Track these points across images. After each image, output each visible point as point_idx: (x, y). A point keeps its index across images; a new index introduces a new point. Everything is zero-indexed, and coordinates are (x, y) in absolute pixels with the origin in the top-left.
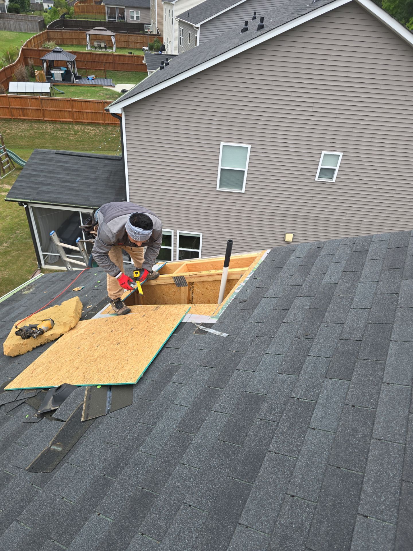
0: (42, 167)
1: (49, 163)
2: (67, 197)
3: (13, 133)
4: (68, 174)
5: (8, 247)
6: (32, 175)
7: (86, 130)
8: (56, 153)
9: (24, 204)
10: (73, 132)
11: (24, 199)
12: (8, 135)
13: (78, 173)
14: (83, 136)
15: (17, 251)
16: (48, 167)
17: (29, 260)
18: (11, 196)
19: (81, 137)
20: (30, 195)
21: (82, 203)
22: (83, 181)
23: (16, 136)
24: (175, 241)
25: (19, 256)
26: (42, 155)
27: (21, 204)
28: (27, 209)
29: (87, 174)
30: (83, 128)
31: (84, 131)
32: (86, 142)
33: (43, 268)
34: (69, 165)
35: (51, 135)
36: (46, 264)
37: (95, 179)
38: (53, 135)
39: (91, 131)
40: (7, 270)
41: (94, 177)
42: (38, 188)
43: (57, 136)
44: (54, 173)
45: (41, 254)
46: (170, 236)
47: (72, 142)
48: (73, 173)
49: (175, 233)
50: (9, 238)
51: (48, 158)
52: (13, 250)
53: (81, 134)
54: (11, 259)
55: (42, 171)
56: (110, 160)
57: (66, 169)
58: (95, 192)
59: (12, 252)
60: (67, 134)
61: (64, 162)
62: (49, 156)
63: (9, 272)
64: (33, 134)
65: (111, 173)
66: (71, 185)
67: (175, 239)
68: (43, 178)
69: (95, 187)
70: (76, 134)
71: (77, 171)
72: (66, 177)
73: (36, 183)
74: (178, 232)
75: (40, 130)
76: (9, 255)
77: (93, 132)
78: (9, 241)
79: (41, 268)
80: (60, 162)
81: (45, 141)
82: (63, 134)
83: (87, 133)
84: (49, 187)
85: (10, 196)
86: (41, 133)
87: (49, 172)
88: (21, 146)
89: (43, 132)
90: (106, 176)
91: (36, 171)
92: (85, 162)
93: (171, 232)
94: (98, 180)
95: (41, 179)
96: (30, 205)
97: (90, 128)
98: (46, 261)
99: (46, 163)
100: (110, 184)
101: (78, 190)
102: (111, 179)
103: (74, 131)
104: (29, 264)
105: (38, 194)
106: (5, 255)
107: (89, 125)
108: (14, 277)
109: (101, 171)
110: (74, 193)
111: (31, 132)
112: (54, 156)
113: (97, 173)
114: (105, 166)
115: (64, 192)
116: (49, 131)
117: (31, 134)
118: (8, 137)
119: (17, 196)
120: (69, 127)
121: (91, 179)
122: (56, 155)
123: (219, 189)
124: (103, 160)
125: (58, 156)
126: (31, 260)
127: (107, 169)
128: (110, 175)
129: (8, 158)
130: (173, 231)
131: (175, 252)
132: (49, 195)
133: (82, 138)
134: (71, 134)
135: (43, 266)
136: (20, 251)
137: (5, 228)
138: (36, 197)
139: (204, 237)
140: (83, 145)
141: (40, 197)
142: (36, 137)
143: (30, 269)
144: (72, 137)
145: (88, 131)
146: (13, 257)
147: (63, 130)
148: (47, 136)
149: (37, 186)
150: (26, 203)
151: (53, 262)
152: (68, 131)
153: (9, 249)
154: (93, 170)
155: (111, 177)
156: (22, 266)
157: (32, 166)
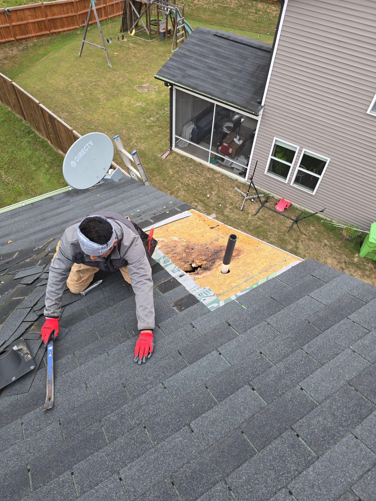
0: (197, 48)
1: (205, 45)
2: (207, 86)
3: (200, 4)
4: (217, 61)
5: (154, 122)
6: (185, 55)
7: (268, 10)
8: (214, 35)
9: (169, 85)
10: (254, 11)
11: (170, 79)
12: (194, 5)
13: (227, 61)
14: (262, 16)
15: (159, 127)
16: (201, 50)
17: (165, 139)
18: (161, 74)
19: (260, 17)
20: (176, 76)
21: (218, 96)
22: (228, 71)
23: (201, 8)
24: (297, 159)
25: (158, 133)
26: (201, 35)
27: (166, 84)
28: (171, 90)
29: (234, 64)
30: (266, 7)
31: (266, 11)
32: (263, 23)
33: (172, 150)
34: (221, 50)
35: (233, 11)
36: (176, 146)
37: (240, 71)
38: (235, 11)
39: (273, 11)
40: (145, 143)
41: (239, 69)
42: (186, 70)
43: (238, 13)
44: (205, 57)
45: (174, 136)
46: (295, 152)
47: (250, 21)
48: (222, 60)
49: (300, 151)
50: (157, 113)
51: (205, 39)
52: (156, 126)
53: (261, 13)
54: (151, 134)
55: (194, 53)
56: (264, 52)
57: (217, 54)
58: (234, 86)
59: (155, 127)
60: (248, 12)
61: (218, 46)
62: (207, 37)
63: (146, 146)
64: (216, 8)
65: (259, 67)
66: (215, 73)
67: (298, 156)
68: (193, 61)
69: (237, 80)
70: (256, 13)
71: (227, 58)
72: (214, 63)
73: (185, 65)
74: (304, 150)
75: (224, 4)
76: (152, 129)
77: (275, 12)
78: (157, 116)
79: (171, 149)
80: (215, 45)
81: (224, 16)
82: (244, 11)
83: (268, 14)
84: (195, 72)
85: (159, 74)
86: (224, 7)
87: (201, 55)
88: (202, 20)
89: (226, 7)
90: (253, 70)
91: (190, 51)
92: (237, 50)
93: (296, 148)
94: (243, 73)
95: (192, 61)
96: (175, 87)
97: (273, 7)
98: (178, 144)
99: (201, 44)
100: (253, 79)
101: (219, 80)
102: (256, 74)
103: (256, 10)
104: (163, 143)
105: (183, 77)
106: (149, 129)
107: (273, 4)
108: (148, 152)
109: (250, 63)
110: (215, 82)
111: (215, 6)
112: (212, 38)
113: (245, 64)
114: (256, 57)
115: (206, 80)
116: (232, 6)
117: (215, 8)
118: (194, 8)
119: (165, 76)
120: (253, 4)
121: (236, 70)
122: (214, 36)
123: (370, 112)
124: (257, 50)
125: (216, 39)
126: (166, 139)
127: (257, 62)
128: (257, 70)
129: (184, 31)
130: (298, 148)
131: (294, 170)
132: (192, 80)
133: (260, 19)
134: (252, 12)
135: (174, 148)
136: (161, 128)
137: (157, 103)
138: (181, 80)
139: (331, 164)
140: (260, 26)
141: (184, 81)
142: (218, 11)
143: (162, 147)
144: (251, 16)
145: (270, 11)
146: (154, 132)
147: (246, 6)
148: (228, 12)
149: (185, 68)
150: (171, 85)
151: (183, 147)
152: (250, 8)
153: (153, 124)
154: (242, 60)
155: (258, 72)
156: (157, 143)
157: (189, 45)
